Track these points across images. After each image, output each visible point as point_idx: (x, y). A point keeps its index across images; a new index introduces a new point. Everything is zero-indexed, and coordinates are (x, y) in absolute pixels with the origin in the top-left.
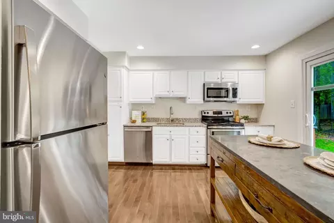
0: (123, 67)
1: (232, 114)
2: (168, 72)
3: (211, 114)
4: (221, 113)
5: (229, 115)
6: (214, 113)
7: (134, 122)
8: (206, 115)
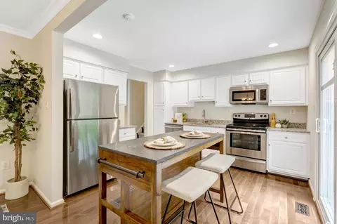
0: (165, 81)
1: (267, 118)
2: (199, 81)
3: (242, 117)
4: (254, 116)
5: (263, 118)
6: (246, 116)
7: (175, 121)
8: (237, 117)
